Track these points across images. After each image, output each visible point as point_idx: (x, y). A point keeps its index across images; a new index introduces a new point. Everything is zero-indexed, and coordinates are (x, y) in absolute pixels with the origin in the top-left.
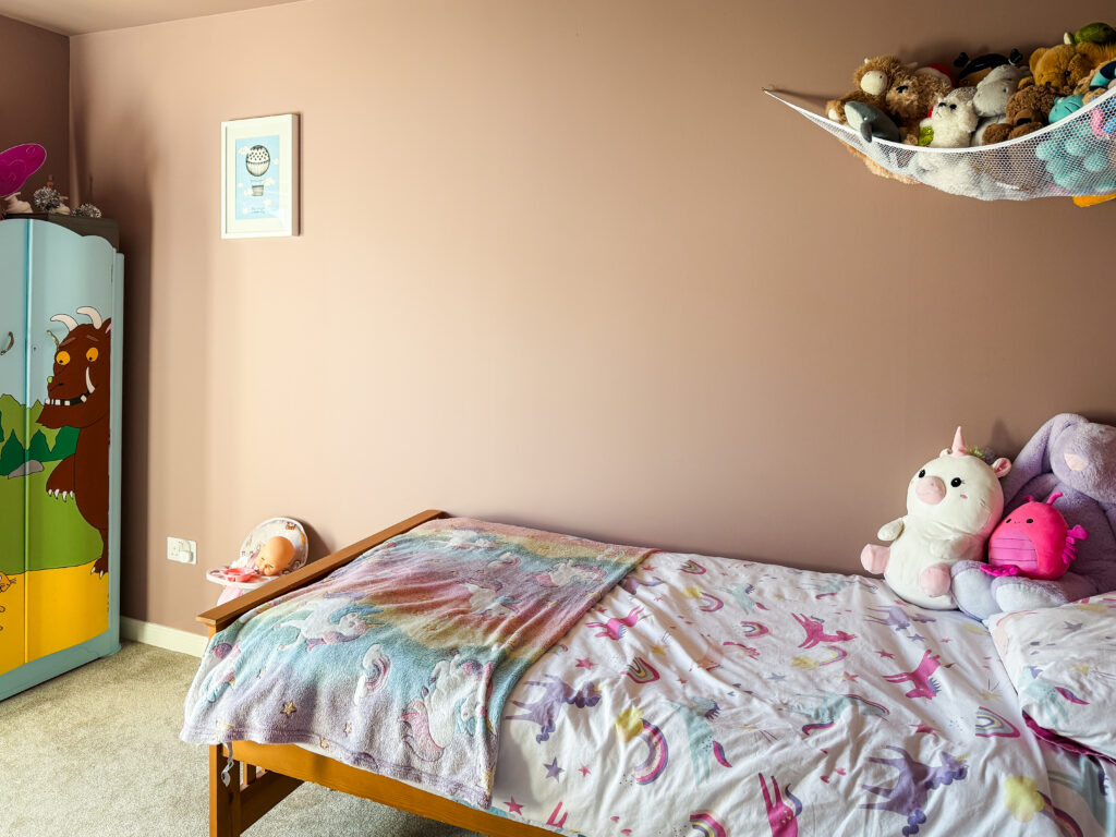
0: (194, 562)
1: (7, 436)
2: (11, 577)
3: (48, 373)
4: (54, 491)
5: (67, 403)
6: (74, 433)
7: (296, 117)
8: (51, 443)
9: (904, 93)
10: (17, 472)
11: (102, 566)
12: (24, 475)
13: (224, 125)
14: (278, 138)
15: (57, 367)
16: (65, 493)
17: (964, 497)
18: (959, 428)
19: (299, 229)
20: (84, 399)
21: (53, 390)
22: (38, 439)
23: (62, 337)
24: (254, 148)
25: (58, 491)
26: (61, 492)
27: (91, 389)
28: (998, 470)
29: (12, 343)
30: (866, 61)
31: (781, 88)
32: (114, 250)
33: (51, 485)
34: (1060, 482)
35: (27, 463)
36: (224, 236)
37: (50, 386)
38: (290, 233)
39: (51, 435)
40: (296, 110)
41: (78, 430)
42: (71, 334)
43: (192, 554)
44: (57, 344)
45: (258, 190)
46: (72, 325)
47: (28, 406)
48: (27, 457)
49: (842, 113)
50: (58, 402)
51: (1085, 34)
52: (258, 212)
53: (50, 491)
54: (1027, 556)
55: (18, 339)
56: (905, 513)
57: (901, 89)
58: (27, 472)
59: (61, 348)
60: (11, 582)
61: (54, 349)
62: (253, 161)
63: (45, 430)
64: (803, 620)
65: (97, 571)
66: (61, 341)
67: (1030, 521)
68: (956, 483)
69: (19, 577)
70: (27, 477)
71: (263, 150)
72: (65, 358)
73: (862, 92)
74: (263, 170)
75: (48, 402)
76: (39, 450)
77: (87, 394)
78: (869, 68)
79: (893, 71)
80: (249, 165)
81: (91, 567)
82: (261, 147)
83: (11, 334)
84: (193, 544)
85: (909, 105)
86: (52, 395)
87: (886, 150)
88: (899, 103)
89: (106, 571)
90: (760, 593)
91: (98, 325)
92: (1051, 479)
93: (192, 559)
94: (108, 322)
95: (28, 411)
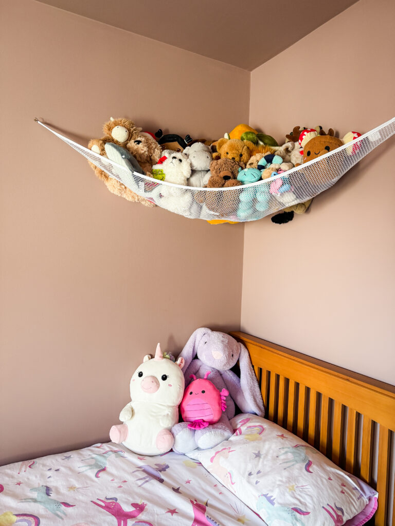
9: (141, 145)
17: (170, 385)
18: (159, 344)
28: (180, 365)
30: (112, 119)
31: (48, 122)
34: (203, 364)
49: (103, 150)
51: (249, 136)
54: (208, 412)
56: (130, 400)
57: (139, 142)
64: (103, 504)
67: (203, 392)
68: (164, 378)
73: (112, 138)
78: (116, 124)
79: (132, 129)
85: (143, 153)
87: (137, 180)
88: (137, 150)
90: (58, 492)
92: (198, 363)
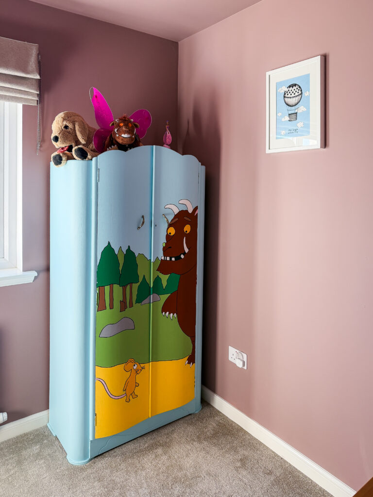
0: (245, 368)
1: (141, 279)
2: (142, 365)
3: (163, 240)
4: (165, 313)
5: (173, 259)
6: (177, 277)
7: (323, 57)
8: (164, 283)
10: (146, 301)
11: (191, 360)
12: (150, 303)
13: (268, 74)
14: (308, 76)
15: (168, 237)
16: (172, 314)
19: (325, 143)
20: (182, 256)
21: (166, 251)
22: (157, 280)
23: (170, 218)
24: (290, 87)
25: (168, 313)
26: (169, 314)
27: (187, 250)
29: (143, 223)
32: (200, 163)
33: (164, 309)
35: (151, 296)
36: (268, 151)
37: (164, 248)
38: (319, 146)
39: (164, 278)
40: (323, 52)
41: (179, 276)
42: (176, 216)
43: (244, 362)
44: (168, 222)
45: (293, 116)
46: (176, 211)
47: (152, 261)
48: (151, 293)
50: (168, 259)
52: (294, 132)
53: (164, 313)
55: (147, 220)
58: (151, 302)
59: (170, 225)
60: (143, 368)
61: (166, 226)
62: (289, 96)
63: (161, 276)
65: (189, 363)
66: (170, 221)
69: (146, 365)
70: (151, 304)
71: (297, 87)
72: (172, 231)
74: (297, 102)
75: (163, 258)
76: (158, 288)
77: (184, 254)
80: (286, 99)
81: (185, 360)
82: (295, 85)
83: (143, 217)
84: (245, 356)
86: (165, 255)
89: (194, 362)
91: (190, 211)
93: (244, 365)
94: (196, 209)
95: (152, 263)
